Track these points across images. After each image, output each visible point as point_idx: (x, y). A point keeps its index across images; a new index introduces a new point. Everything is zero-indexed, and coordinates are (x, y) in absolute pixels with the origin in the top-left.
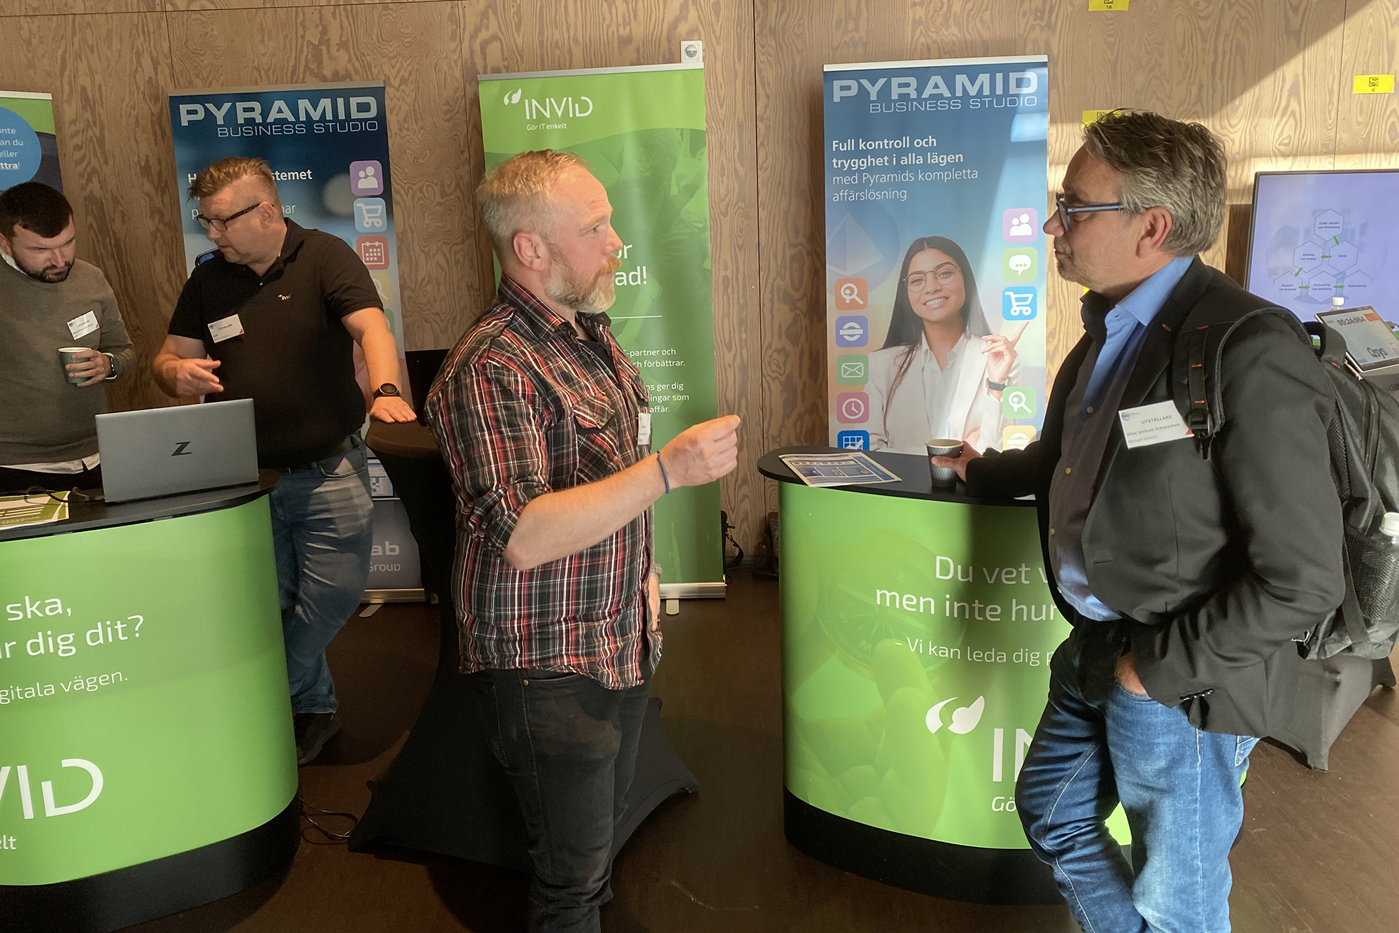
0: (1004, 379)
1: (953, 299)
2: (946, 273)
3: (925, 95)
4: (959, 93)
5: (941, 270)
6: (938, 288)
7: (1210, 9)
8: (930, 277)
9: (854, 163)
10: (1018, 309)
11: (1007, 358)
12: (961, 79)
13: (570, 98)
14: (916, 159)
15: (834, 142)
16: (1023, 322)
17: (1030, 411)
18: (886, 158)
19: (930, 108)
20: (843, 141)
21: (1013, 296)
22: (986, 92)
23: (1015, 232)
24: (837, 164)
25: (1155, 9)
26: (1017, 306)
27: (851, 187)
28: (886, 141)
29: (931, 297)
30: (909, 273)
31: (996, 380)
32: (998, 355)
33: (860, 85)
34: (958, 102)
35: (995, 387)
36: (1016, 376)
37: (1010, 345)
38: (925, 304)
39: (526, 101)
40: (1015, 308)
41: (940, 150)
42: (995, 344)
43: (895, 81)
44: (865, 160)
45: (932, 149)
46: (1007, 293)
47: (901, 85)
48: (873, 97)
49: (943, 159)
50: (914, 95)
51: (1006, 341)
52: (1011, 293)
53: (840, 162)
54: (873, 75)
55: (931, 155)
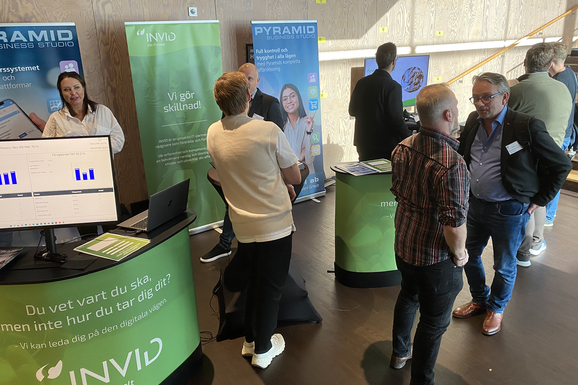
0: (311, 131)
1: (295, 105)
2: (293, 96)
3: (283, 33)
4: (293, 33)
5: (292, 95)
6: (291, 102)
7: (346, 4)
8: (288, 97)
9: (263, 58)
10: (313, 107)
11: (311, 123)
12: (293, 28)
13: (166, 33)
14: (282, 56)
15: (257, 50)
16: (315, 111)
17: (318, 140)
18: (273, 56)
19: (285, 38)
20: (259, 50)
21: (312, 103)
22: (301, 33)
23: (311, 81)
24: (258, 58)
25: (333, 4)
26: (313, 106)
27: (263, 67)
28: (273, 50)
29: (289, 105)
30: (283, 97)
31: (309, 131)
32: (309, 122)
33: (263, 29)
34: (293, 36)
35: (309, 133)
36: (314, 129)
37: (312, 119)
38: (288, 107)
39: (147, 34)
40: (312, 106)
41: (289, 53)
42: (308, 119)
43: (274, 28)
44: (267, 57)
45: (286, 53)
46: (310, 102)
47: (276, 30)
48: (268, 34)
49: (290, 56)
50: (280, 33)
51: (311, 118)
52: (311, 102)
53: (259, 57)
54: (267, 25)
55: (286, 55)
